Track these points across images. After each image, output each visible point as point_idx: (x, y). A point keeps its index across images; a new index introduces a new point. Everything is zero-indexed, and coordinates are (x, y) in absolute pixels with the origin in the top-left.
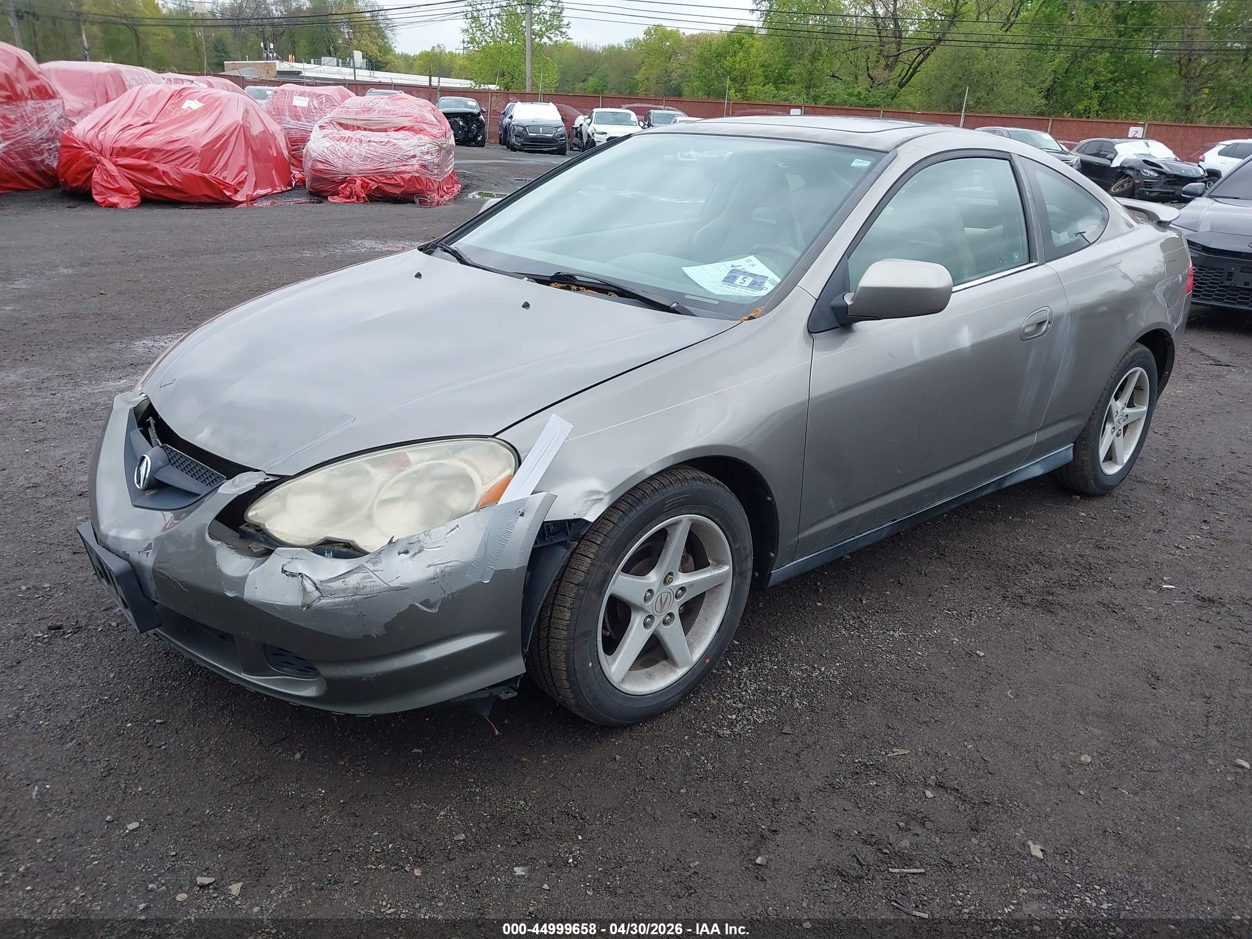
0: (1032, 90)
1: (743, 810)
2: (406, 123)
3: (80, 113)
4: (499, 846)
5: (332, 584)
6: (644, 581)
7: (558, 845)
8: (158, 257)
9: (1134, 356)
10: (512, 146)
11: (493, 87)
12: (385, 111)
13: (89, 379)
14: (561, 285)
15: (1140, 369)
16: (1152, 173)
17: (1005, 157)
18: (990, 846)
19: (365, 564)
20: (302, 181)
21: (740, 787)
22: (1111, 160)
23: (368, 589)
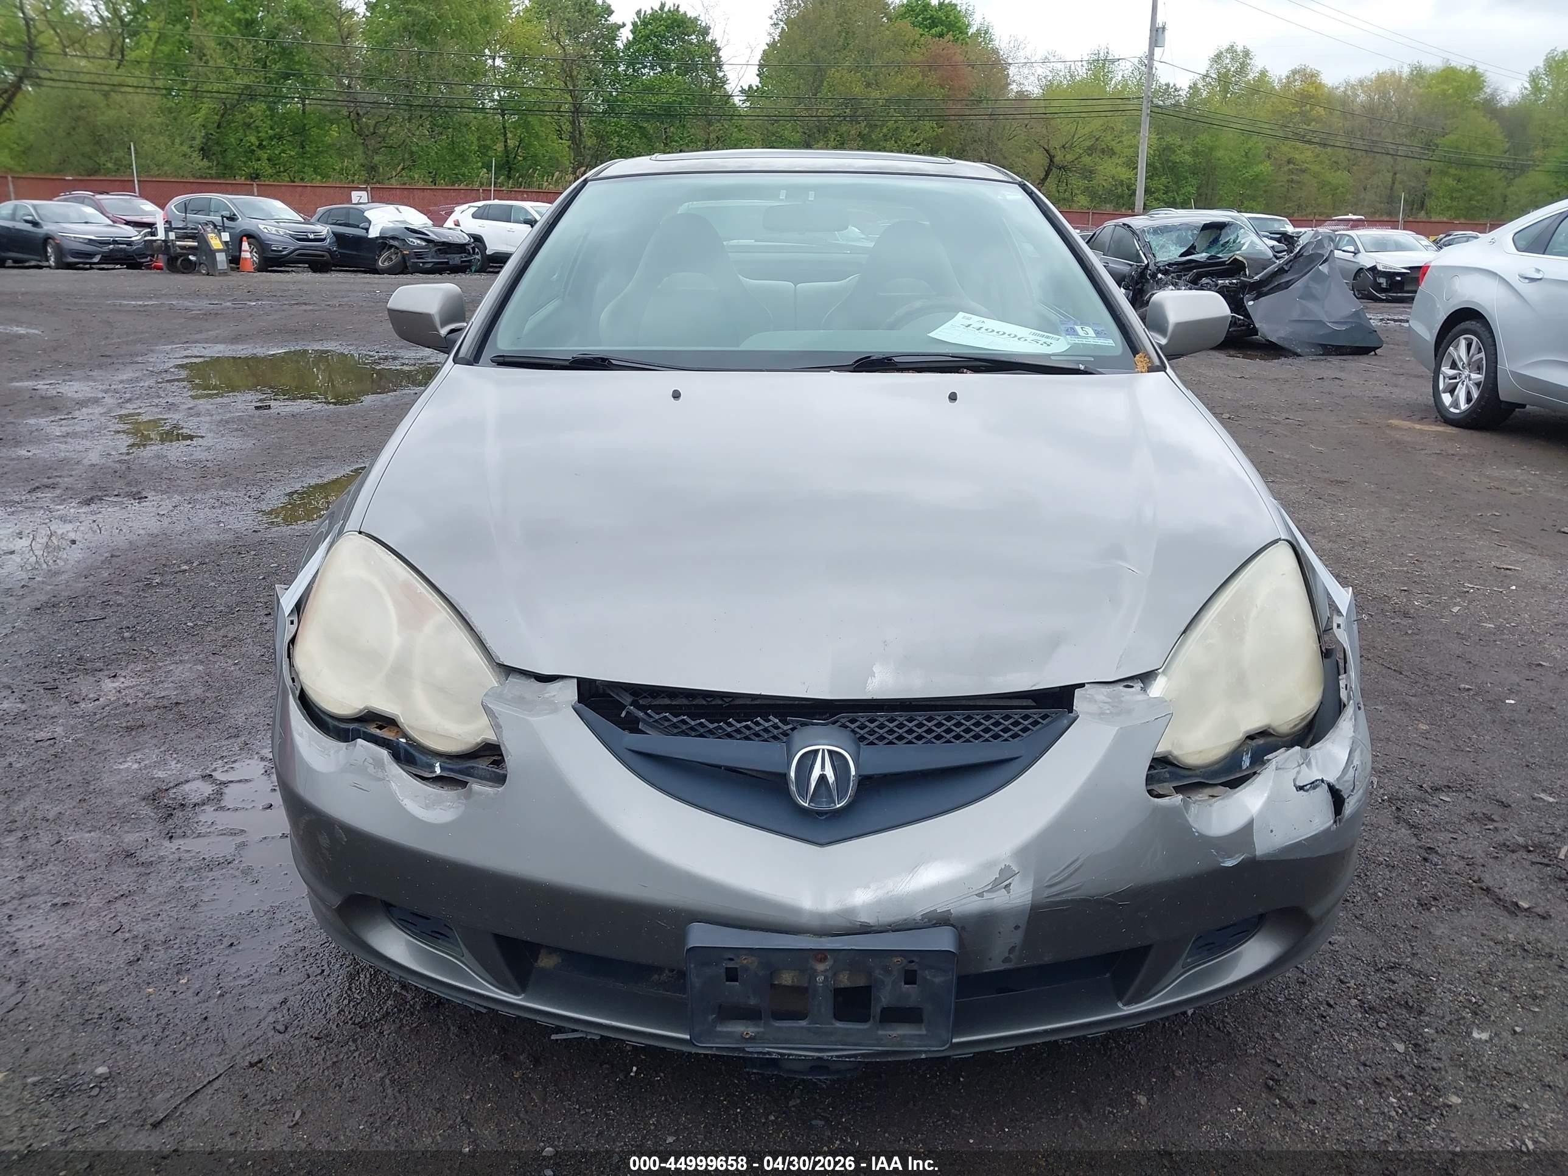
5: (1347, 777)
16: (419, 242)
22: (367, 230)
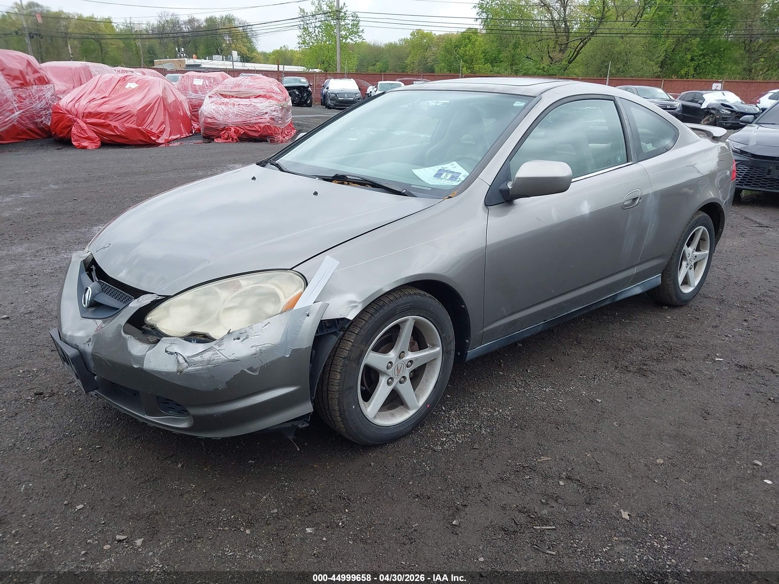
0: (652, 63)
1: (447, 493)
2: (262, 93)
3: (64, 92)
4: (298, 516)
5: (194, 358)
6: (386, 357)
7: (334, 515)
8: (110, 177)
9: (698, 219)
10: (328, 106)
11: (317, 70)
12: (248, 86)
13: (66, 250)
14: (339, 182)
15: (703, 227)
16: (727, 111)
17: (611, 98)
18: (597, 513)
19: (214, 346)
20: (199, 130)
21: (446, 480)
22: (701, 104)
23: (215, 361)
